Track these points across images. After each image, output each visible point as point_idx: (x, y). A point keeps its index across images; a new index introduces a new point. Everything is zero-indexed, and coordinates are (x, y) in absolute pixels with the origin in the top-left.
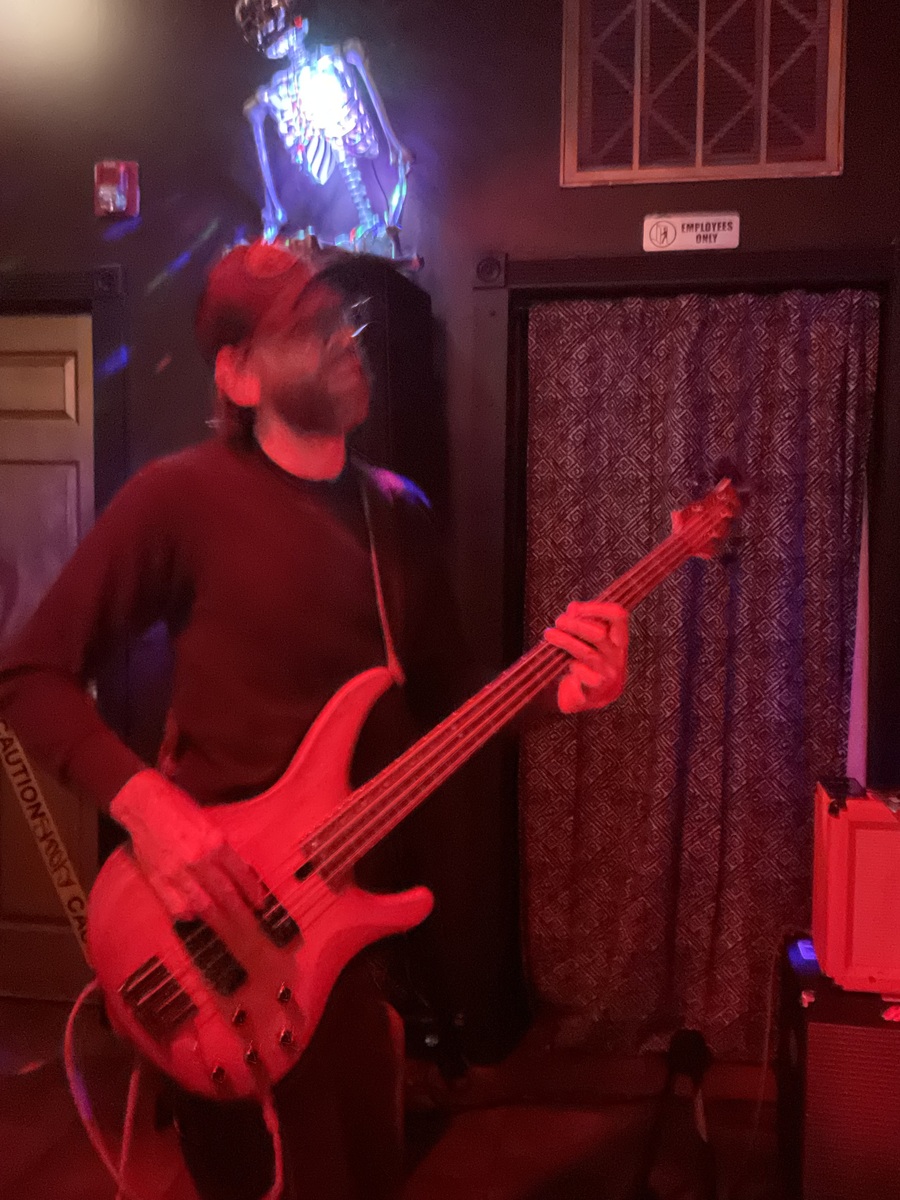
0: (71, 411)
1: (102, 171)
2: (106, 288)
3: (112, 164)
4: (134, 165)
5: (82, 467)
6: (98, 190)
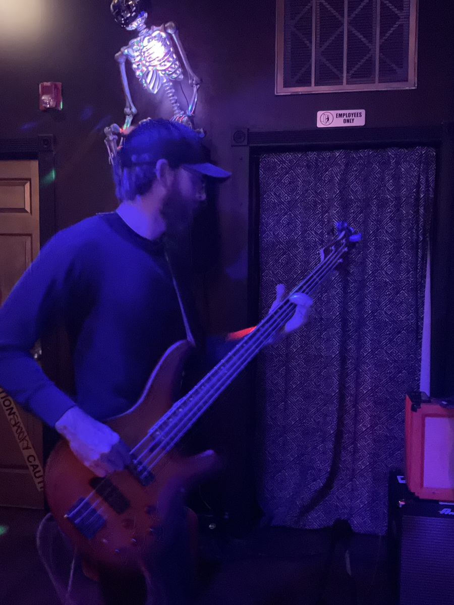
1: (43, 87)
2: (46, 146)
3: (48, 84)
4: (59, 84)
5: (33, 236)
6: (41, 97)
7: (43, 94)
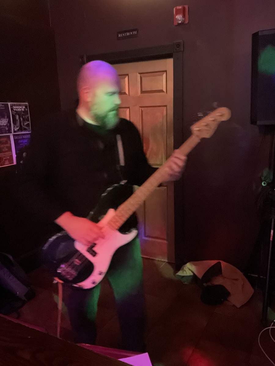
0: (165, 90)
1: (177, 10)
2: (178, 49)
3: (180, 7)
4: (186, 7)
5: (168, 107)
6: (176, 16)
7: (177, 14)
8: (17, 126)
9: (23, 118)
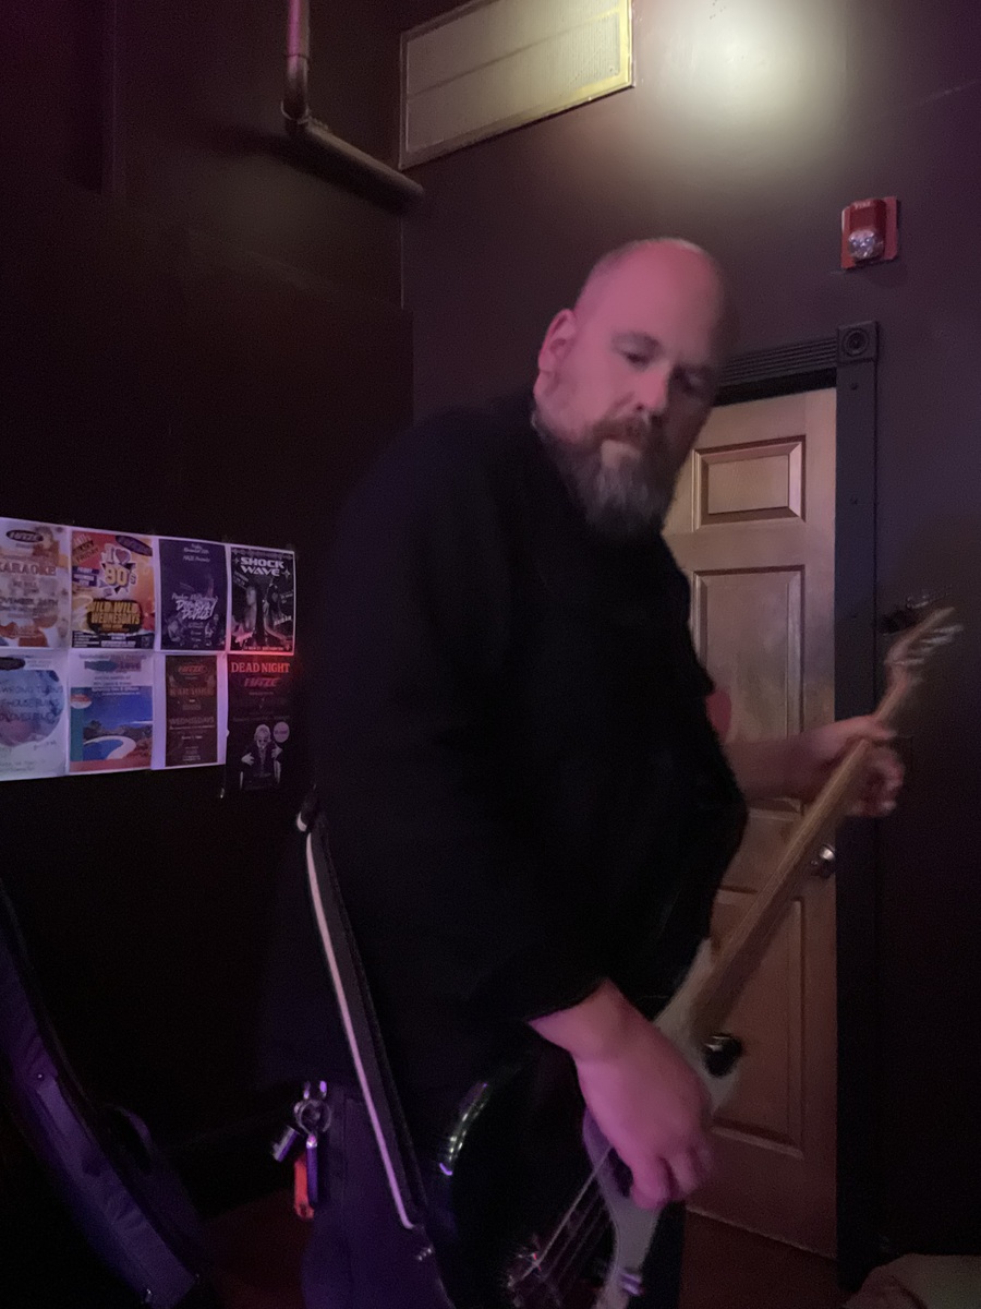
0: (796, 508)
1: (853, 214)
2: (856, 352)
3: (866, 204)
4: (891, 201)
5: (807, 573)
6: (849, 236)
7: (852, 229)
8: (247, 625)
9: (270, 601)
